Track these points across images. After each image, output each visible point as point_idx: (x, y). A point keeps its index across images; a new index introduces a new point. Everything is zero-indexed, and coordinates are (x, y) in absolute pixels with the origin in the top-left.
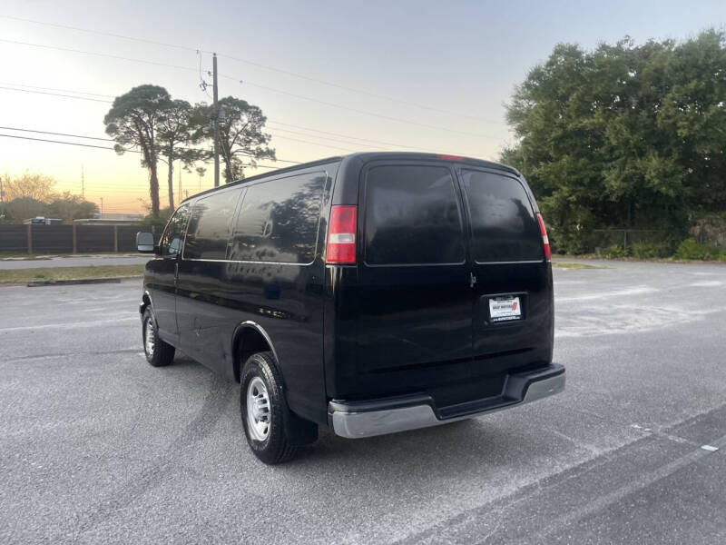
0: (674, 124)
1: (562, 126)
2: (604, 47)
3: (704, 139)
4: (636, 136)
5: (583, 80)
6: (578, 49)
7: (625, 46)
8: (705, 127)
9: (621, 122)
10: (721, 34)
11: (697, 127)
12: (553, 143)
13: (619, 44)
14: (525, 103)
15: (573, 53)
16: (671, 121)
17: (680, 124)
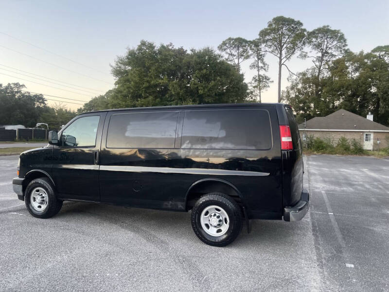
0: (197, 87)
1: (148, 81)
2: (163, 46)
3: (208, 96)
4: (182, 91)
5: (157, 61)
6: (154, 45)
7: (170, 48)
8: (209, 91)
9: (176, 84)
10: (212, 50)
11: (206, 90)
12: (144, 89)
13: (168, 46)
14: (123, 67)
15: (151, 46)
16: (196, 86)
17: (199, 88)
